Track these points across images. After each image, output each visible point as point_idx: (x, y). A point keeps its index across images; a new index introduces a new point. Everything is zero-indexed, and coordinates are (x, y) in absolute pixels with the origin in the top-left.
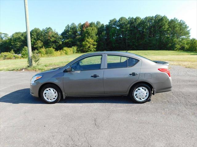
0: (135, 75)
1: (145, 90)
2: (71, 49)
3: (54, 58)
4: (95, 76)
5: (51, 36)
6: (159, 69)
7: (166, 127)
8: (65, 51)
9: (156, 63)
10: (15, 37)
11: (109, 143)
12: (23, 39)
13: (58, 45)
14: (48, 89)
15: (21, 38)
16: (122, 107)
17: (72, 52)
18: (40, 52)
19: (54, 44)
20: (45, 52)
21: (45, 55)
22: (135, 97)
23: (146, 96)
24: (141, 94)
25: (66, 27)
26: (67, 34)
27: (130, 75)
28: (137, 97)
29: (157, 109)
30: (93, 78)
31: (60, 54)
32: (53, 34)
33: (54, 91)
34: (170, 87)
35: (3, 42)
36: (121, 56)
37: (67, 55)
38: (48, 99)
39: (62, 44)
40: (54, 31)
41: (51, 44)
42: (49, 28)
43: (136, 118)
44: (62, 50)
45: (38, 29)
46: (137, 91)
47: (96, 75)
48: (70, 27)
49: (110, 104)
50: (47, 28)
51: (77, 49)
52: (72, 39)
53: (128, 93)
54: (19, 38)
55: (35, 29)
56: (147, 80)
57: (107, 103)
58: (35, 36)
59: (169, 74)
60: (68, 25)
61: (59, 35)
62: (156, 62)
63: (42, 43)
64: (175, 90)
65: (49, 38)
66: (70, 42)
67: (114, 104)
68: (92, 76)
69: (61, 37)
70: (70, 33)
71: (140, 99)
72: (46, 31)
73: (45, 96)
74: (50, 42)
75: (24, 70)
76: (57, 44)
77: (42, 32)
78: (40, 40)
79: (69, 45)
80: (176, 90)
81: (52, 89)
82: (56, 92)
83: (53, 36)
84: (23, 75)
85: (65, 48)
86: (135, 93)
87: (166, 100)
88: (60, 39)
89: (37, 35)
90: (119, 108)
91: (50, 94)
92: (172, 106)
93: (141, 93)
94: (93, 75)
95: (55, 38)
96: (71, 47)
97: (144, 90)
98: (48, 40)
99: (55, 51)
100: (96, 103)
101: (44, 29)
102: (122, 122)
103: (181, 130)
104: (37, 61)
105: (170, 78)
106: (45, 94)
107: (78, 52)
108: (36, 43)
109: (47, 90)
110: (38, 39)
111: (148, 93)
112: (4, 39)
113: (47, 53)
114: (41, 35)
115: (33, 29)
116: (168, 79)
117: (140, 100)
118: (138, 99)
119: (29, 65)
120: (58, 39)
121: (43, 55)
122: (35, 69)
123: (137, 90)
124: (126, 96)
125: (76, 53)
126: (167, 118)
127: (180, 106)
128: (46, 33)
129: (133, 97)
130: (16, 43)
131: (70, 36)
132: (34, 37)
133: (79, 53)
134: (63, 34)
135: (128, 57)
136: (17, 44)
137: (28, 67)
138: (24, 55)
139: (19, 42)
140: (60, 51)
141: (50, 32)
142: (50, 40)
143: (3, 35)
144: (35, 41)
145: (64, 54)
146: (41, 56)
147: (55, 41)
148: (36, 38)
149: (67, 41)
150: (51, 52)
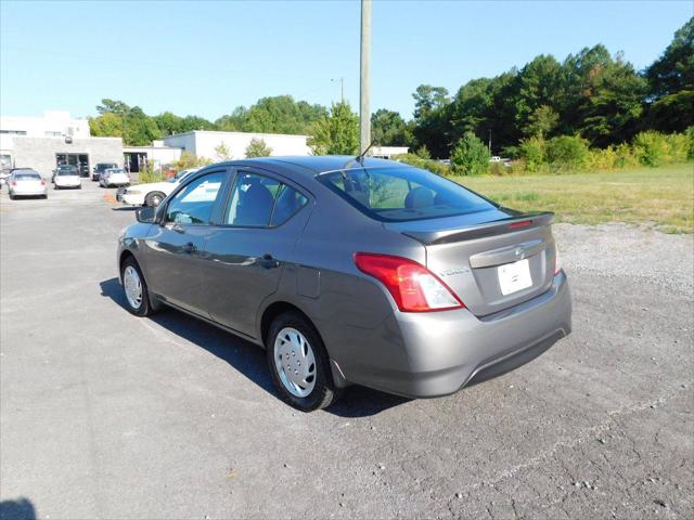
2: (678, 138)
3: (581, 176)
5: (597, 82)
8: (641, 151)
10: (466, 97)
12: (490, 103)
13: (623, 122)
15: (483, 100)
17: (681, 153)
18: (522, 154)
19: (604, 119)
20: (541, 154)
21: (542, 167)
25: (677, 34)
26: (679, 65)
31: (615, 163)
32: (607, 75)
35: (429, 118)
37: (652, 166)
39: (644, 115)
40: (615, 61)
41: (592, 119)
42: (598, 49)
44: (624, 146)
45: (550, 58)
50: (586, 49)
54: (477, 101)
55: (536, 58)
58: (532, 89)
61: (638, 78)
63: (557, 116)
65: (588, 92)
66: (682, 107)
69: (644, 84)
72: (579, 66)
74: (587, 110)
76: (618, 115)
77: (561, 70)
78: (549, 103)
83: (606, 84)
85: (646, 137)
88: (638, 92)
89: (540, 87)
95: (613, 94)
96: (681, 129)
98: (585, 100)
101: (574, 55)
108: (531, 118)
110: (543, 101)
112: (434, 107)
113: (550, 157)
114: (558, 84)
115: (531, 60)
120: (627, 93)
121: (532, 164)
128: (580, 73)
130: (464, 120)
132: (530, 93)
134: (652, 72)
136: (468, 123)
138: (460, 163)
139: (476, 115)
140: (614, 149)
141: (597, 67)
142: (591, 103)
143: (432, 95)
144: (529, 109)
145: (636, 161)
146: (526, 169)
147: (613, 102)
148: (534, 96)
149: (667, 103)
150: (569, 155)
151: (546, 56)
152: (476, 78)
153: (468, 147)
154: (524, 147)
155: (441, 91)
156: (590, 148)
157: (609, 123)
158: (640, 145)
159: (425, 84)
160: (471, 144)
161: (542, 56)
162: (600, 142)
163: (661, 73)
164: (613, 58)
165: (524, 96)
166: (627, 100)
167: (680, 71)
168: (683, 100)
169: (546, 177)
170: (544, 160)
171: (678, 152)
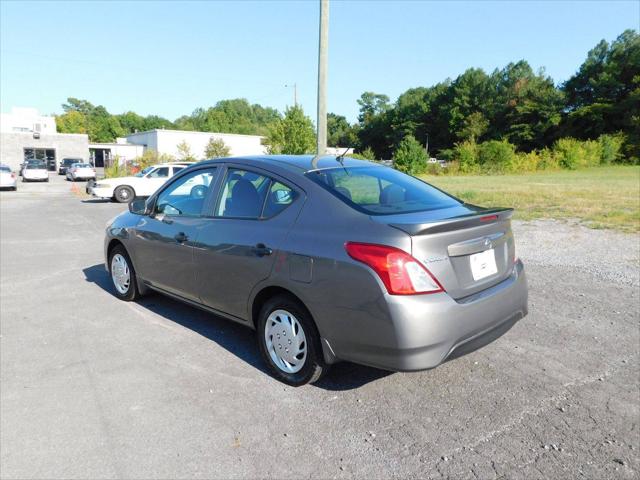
2: (592, 145)
3: (510, 177)
5: (521, 94)
8: (560, 155)
10: (406, 103)
12: (427, 110)
13: (544, 129)
15: (420, 107)
17: (594, 158)
18: (456, 156)
19: (527, 126)
20: (473, 157)
21: (474, 168)
25: (590, 54)
26: (592, 80)
31: (538, 166)
32: (530, 87)
35: (372, 123)
37: (570, 169)
39: (562, 123)
40: (537, 76)
41: (517, 126)
42: (521, 64)
44: (546, 151)
45: (480, 72)
48: (609, 49)
50: (511, 64)
51: (623, 145)
52: (609, 103)
54: (415, 108)
55: (467, 72)
58: (464, 98)
60: (603, 41)
61: (557, 91)
63: (487, 122)
65: (514, 102)
66: (594, 117)
69: (562, 96)
70: (604, 76)
72: (506, 79)
74: (513, 118)
76: (540, 123)
77: (490, 81)
78: (480, 110)
79: (584, 130)
83: (530, 95)
85: (564, 143)
88: (557, 103)
89: (472, 96)
95: (536, 104)
96: (594, 137)
98: (511, 109)
101: (500, 69)
107: (627, 157)
108: (465, 123)
110: (475, 108)
112: (377, 113)
113: (481, 159)
114: (487, 94)
115: (463, 73)
120: (548, 104)
121: (465, 165)
125: (618, 161)
128: (506, 84)
130: (404, 124)
131: (606, 90)
132: (462, 102)
133: (630, 163)
134: (570, 86)
136: (407, 127)
138: (401, 163)
139: (414, 121)
140: (537, 154)
141: (522, 81)
142: (516, 112)
143: (375, 102)
144: (462, 116)
145: (556, 164)
146: (460, 170)
147: (536, 112)
148: (466, 104)
149: (582, 114)
150: (498, 157)
151: (475, 69)
152: (414, 87)
153: (408, 149)
154: (458, 150)
155: (383, 98)
156: (516, 152)
157: (532, 130)
158: (559, 150)
159: (369, 92)
160: (411, 146)
161: (472, 69)
162: (524, 147)
163: (577, 87)
164: (536, 72)
165: (457, 105)
166: (548, 110)
167: (592, 86)
168: (596, 111)
169: (478, 177)
170: (476, 162)
171: (593, 157)
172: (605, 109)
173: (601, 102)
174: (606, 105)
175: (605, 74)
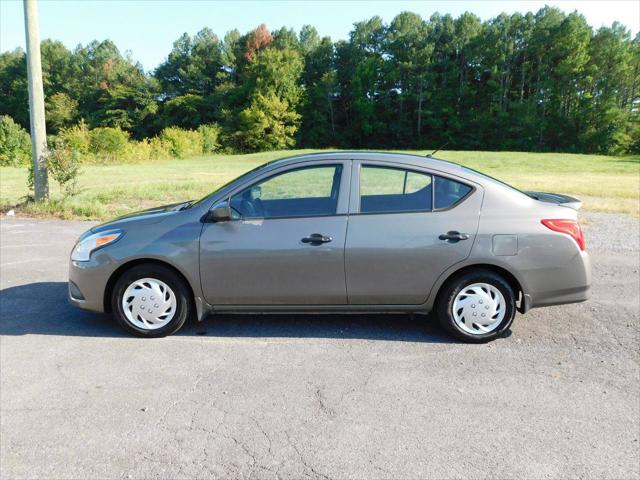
0: (458, 239)
1: (493, 296)
2: (195, 134)
3: (126, 167)
4: (317, 240)
5: (112, 76)
6: (544, 222)
7: (566, 420)
8: (169, 144)
9: (536, 199)
11: (375, 463)
13: (142, 117)
14: (140, 283)
16: (410, 354)
17: (198, 147)
19: (124, 112)
20: (86, 144)
21: (88, 157)
22: (457, 318)
23: (495, 317)
24: (480, 309)
25: (175, 45)
26: (181, 71)
27: (442, 238)
28: (463, 320)
29: (534, 364)
30: (308, 246)
31: (151, 155)
32: (120, 70)
33: (162, 289)
34: (584, 288)
36: (408, 170)
37: (180, 158)
38: (139, 318)
39: (160, 112)
40: (125, 58)
41: (113, 112)
42: (106, 43)
43: (461, 390)
44: (156, 140)
45: (59, 45)
46: (463, 298)
47: (320, 236)
48: (192, 43)
49: (366, 341)
50: (95, 42)
51: (219, 136)
52: (200, 94)
53: (430, 304)
55: (43, 42)
56: (501, 259)
57: (355, 340)
59: (580, 242)
60: (185, 34)
61: (148, 77)
62: (536, 197)
63: (75, 104)
64: (601, 301)
65: (104, 85)
66: (190, 108)
67: (381, 345)
68: (305, 241)
69: (156, 84)
70: (192, 68)
71: (475, 327)
72: (91, 58)
73: (131, 308)
74: (108, 103)
75: (11, 213)
76: (137, 110)
77: (73, 60)
78: (65, 91)
79: (187, 120)
80: (608, 302)
81: (155, 284)
82: (172, 294)
83: (121, 80)
84: (15, 232)
85: (171, 132)
86: (456, 305)
87: (566, 336)
88: (152, 90)
90: (401, 357)
91: (150, 300)
92: (589, 354)
93: (479, 305)
94: (308, 237)
95: (130, 89)
96: (195, 128)
97: (487, 297)
98: (100, 92)
99: (129, 140)
100: (317, 339)
101: (84, 46)
102: (413, 401)
103: (615, 430)
104: (68, 178)
105: (584, 254)
106: (130, 299)
107: (224, 148)
109: (138, 287)
110: (58, 88)
111: (503, 307)
113: (95, 148)
114: (71, 72)
116: (576, 258)
117: (475, 332)
118: (465, 328)
119: (32, 193)
120: (143, 91)
121: (78, 154)
122: (58, 212)
123: (463, 293)
124: (426, 313)
125: (217, 151)
126: (568, 393)
127: (617, 357)
128: (93, 63)
129: (448, 319)
131: (191, 83)
133: (227, 153)
134: (161, 73)
135: (436, 176)
137: (31, 199)
140: (149, 142)
141: (110, 61)
142: (109, 96)
145: (167, 153)
147: (131, 98)
149: (178, 104)
150: (112, 147)
153: (7, 134)
157: (130, 117)
158: (168, 139)
161: (49, 41)
164: (122, 53)
166: (143, 97)
167: (181, 77)
168: (189, 102)
170: (89, 150)
171: (196, 147)
172: (197, 100)
173: (192, 93)
174: (198, 97)
175: (192, 66)
